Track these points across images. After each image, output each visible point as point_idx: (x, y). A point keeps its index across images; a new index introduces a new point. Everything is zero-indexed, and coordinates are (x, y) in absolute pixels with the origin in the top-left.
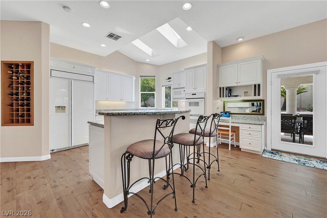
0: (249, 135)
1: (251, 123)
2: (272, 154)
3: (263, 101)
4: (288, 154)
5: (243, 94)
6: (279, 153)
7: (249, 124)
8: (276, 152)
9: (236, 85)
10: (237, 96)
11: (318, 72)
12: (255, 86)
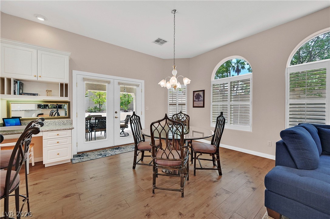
0: (58, 144)
1: (59, 129)
2: (80, 157)
3: (69, 103)
4: (92, 152)
5: (46, 93)
6: (84, 153)
7: (58, 130)
8: (82, 154)
9: (35, 79)
10: (34, 95)
11: (109, 82)
12: (62, 84)
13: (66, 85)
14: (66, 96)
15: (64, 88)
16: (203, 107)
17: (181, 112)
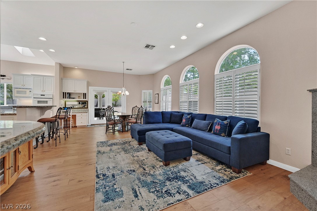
0: (81, 118)
2: (91, 126)
3: (87, 101)
4: (97, 125)
5: (78, 97)
7: (81, 113)
8: (93, 125)
9: (74, 92)
10: (74, 98)
11: (106, 91)
12: (84, 94)
13: (86, 94)
14: (86, 98)
15: (85, 95)
16: (158, 103)
17: (136, 106)
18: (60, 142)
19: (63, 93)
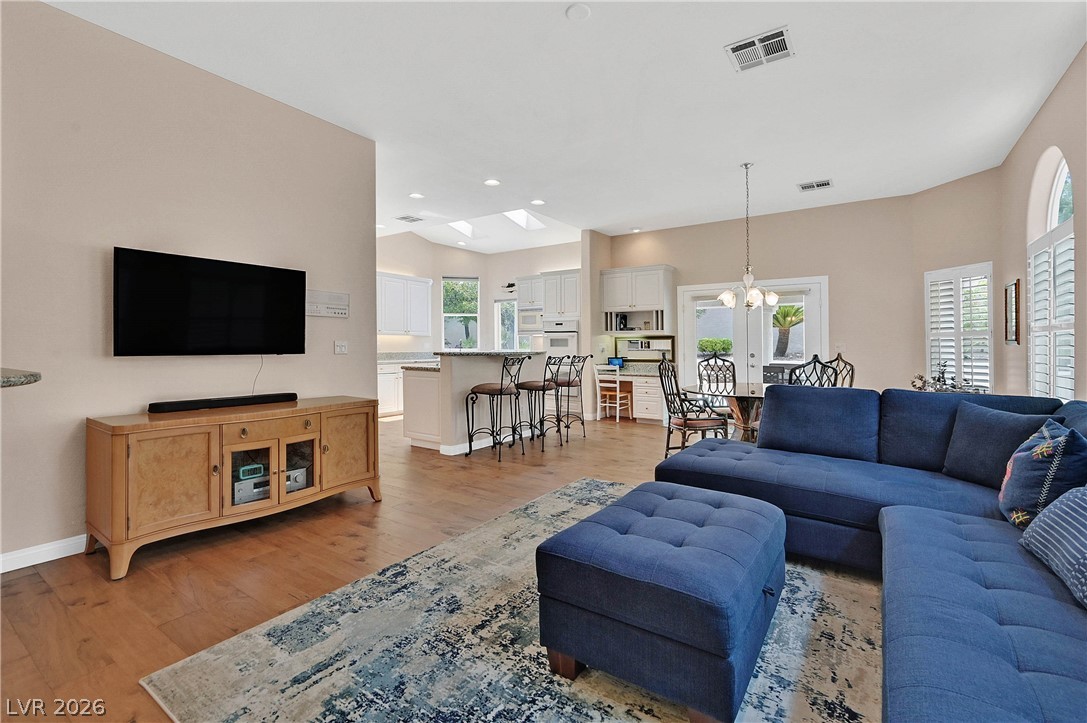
0: (646, 395)
3: (673, 338)
5: (643, 326)
7: (646, 376)
9: (634, 309)
10: (633, 329)
12: (657, 312)
13: (662, 311)
14: (662, 328)
15: (659, 317)
18: (523, 454)
19: (607, 314)
